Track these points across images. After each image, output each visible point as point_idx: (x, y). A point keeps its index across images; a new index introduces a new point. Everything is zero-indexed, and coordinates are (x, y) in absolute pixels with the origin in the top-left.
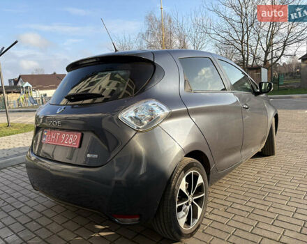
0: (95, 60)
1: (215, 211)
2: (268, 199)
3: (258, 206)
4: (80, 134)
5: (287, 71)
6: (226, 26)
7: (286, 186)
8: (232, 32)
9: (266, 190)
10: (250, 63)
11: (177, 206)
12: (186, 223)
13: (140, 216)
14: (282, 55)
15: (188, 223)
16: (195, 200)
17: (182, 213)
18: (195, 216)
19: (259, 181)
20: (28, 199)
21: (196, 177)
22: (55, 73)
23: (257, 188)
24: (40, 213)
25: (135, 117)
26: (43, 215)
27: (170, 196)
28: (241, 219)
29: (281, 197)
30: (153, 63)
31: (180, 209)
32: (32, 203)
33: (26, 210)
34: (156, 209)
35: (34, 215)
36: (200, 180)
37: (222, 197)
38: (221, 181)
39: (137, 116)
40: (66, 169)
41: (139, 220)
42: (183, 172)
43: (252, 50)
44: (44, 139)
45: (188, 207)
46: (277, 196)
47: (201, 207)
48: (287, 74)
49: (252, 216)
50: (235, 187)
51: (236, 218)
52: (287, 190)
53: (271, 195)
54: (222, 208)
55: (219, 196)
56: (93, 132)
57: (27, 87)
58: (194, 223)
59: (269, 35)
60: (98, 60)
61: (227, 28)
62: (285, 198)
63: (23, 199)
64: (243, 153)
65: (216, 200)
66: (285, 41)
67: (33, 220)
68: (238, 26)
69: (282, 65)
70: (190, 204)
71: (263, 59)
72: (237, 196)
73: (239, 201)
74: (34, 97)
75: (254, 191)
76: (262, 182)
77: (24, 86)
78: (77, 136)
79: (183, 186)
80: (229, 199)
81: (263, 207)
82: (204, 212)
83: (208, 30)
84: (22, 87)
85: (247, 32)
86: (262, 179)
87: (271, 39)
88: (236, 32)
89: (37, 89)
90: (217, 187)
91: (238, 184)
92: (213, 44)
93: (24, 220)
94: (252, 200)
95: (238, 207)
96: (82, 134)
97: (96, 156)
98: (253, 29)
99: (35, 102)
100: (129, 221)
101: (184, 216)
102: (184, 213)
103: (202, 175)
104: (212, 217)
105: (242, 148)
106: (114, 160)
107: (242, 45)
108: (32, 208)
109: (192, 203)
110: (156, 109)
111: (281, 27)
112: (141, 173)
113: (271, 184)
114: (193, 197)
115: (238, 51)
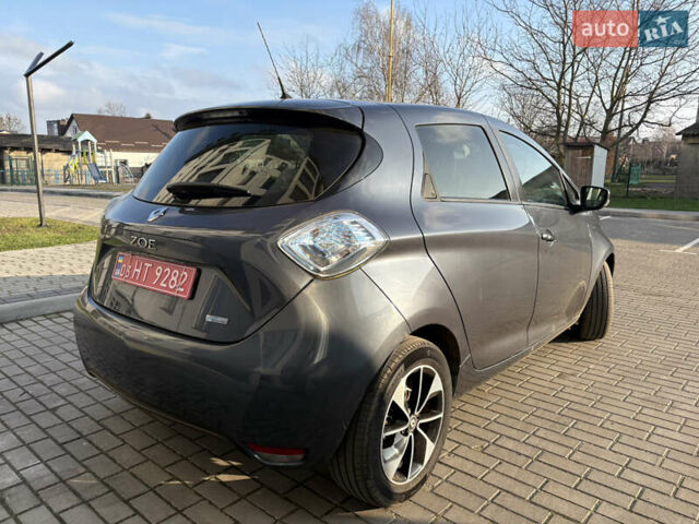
0: (236, 114)
1: (462, 451)
2: (573, 433)
3: (551, 447)
4: (194, 270)
5: (650, 156)
6: (528, 47)
7: (614, 410)
8: (541, 61)
9: (571, 414)
10: (572, 132)
11: (384, 435)
12: (398, 470)
13: (306, 451)
14: (642, 121)
15: (403, 471)
16: (422, 426)
17: (393, 451)
18: (419, 459)
19: (561, 395)
20: (75, 390)
21: (429, 379)
22: (148, 117)
23: (554, 408)
24: (98, 422)
25: (313, 247)
26: (105, 428)
27: (372, 414)
28: (514, 472)
29: (600, 432)
30: (360, 132)
31: (389, 441)
32: (82, 400)
33: (68, 413)
34: (339, 441)
35: (85, 426)
36: (437, 386)
37: (479, 421)
38: (482, 387)
39: (317, 245)
40: (156, 339)
41: (303, 460)
42: (402, 367)
43: (578, 106)
44: (117, 272)
45: (406, 439)
46: (593, 429)
47: (433, 441)
48: (648, 162)
49: (536, 467)
50: (509, 403)
51: (504, 468)
52: (613, 418)
53: (580, 425)
54: (477, 445)
55: (472, 419)
56: (222, 269)
57: (85, 142)
58: (416, 472)
59: (620, 75)
60: (245, 114)
61: (531, 52)
62: (608, 434)
63: (62, 390)
64: (533, 332)
65: (465, 427)
66: (652, 93)
67: (81, 436)
68: (554, 50)
69: (640, 142)
70: (411, 434)
71: (601, 128)
72: (511, 422)
73: (513, 433)
74: (99, 164)
75: (547, 415)
76: (566, 396)
77: (80, 140)
78: (188, 274)
79: (400, 395)
80: (494, 427)
81: (560, 450)
82: (438, 451)
83: (489, 52)
84: (75, 140)
85: (572, 65)
86: (567, 390)
87: (623, 83)
88: (550, 62)
89: (109, 147)
90: (470, 399)
91: (515, 397)
92: (497, 85)
93: (63, 434)
94: (541, 433)
95: (510, 444)
96: (199, 273)
97: (224, 320)
98: (585, 59)
99: (102, 176)
100: (281, 460)
101: (396, 456)
102: (396, 451)
103: (441, 376)
104: (453, 461)
105: (531, 321)
106: (261, 333)
107: (558, 91)
108: (80, 410)
109: (416, 432)
110: (358, 232)
111: (647, 61)
112: (316, 361)
113: (585, 401)
114: (419, 418)
115: (549, 105)
